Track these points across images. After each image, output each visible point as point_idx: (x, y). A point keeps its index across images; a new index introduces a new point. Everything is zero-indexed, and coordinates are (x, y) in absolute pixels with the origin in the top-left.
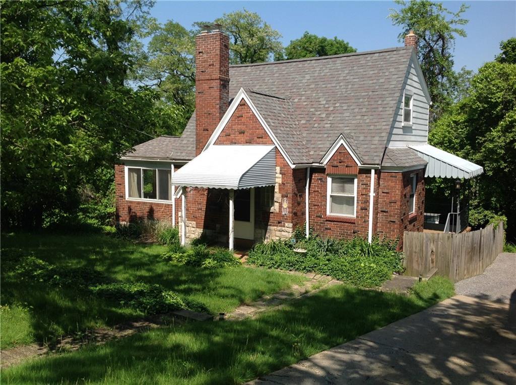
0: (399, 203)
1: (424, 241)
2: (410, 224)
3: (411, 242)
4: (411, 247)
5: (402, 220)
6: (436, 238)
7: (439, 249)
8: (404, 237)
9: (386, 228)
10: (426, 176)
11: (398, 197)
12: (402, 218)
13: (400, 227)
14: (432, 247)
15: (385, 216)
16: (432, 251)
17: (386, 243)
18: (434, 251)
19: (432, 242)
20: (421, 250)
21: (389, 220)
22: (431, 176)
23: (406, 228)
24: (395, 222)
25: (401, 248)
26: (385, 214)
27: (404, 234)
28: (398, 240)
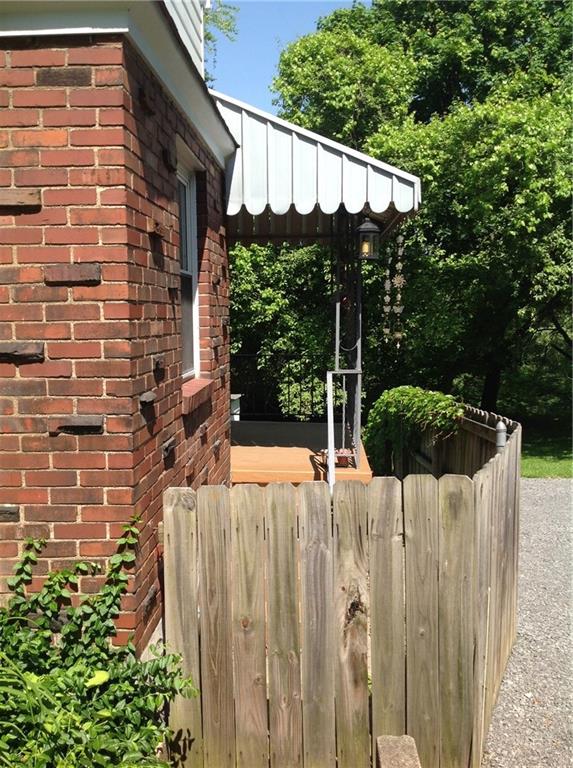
0: (117, 287)
1: (302, 544)
2: (189, 433)
3: (215, 561)
4: (216, 589)
5: (148, 408)
6: (374, 513)
7: (396, 592)
8: (167, 526)
9: (41, 481)
10: (233, 210)
11: (111, 242)
12: (147, 397)
13: (138, 462)
14: (352, 575)
15: (27, 389)
16: (355, 606)
17: (45, 597)
18: (366, 599)
19: (349, 540)
20: (285, 609)
21: (54, 416)
22: (256, 209)
23: (170, 460)
24: (96, 429)
25: (157, 601)
26: (19, 375)
27: (168, 510)
28: (127, 565)
